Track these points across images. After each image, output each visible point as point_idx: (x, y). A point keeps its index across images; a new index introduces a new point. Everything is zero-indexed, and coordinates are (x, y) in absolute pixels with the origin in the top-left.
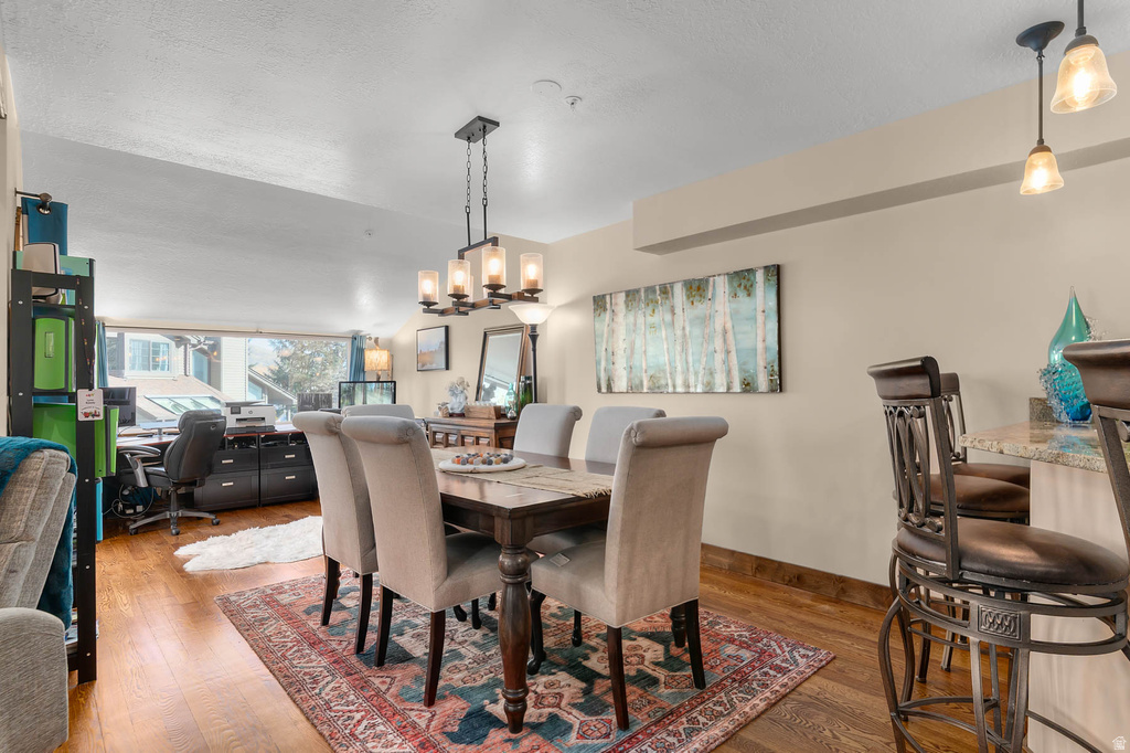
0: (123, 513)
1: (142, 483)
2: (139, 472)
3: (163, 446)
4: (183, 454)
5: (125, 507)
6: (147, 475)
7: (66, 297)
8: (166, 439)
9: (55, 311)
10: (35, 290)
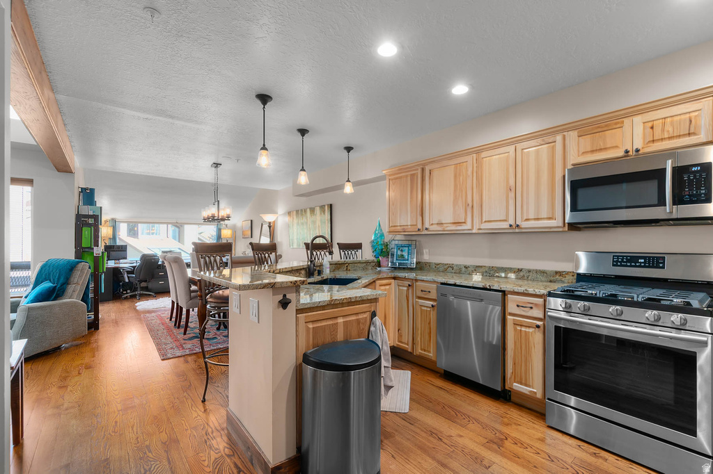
0: (122, 293)
1: (127, 281)
2: (126, 276)
3: (134, 267)
4: (141, 270)
5: (123, 291)
6: (128, 277)
7: (91, 221)
8: (134, 265)
9: (89, 225)
10: (83, 219)
